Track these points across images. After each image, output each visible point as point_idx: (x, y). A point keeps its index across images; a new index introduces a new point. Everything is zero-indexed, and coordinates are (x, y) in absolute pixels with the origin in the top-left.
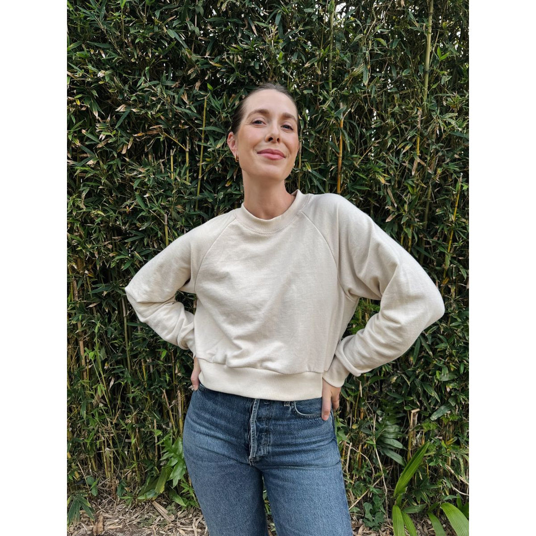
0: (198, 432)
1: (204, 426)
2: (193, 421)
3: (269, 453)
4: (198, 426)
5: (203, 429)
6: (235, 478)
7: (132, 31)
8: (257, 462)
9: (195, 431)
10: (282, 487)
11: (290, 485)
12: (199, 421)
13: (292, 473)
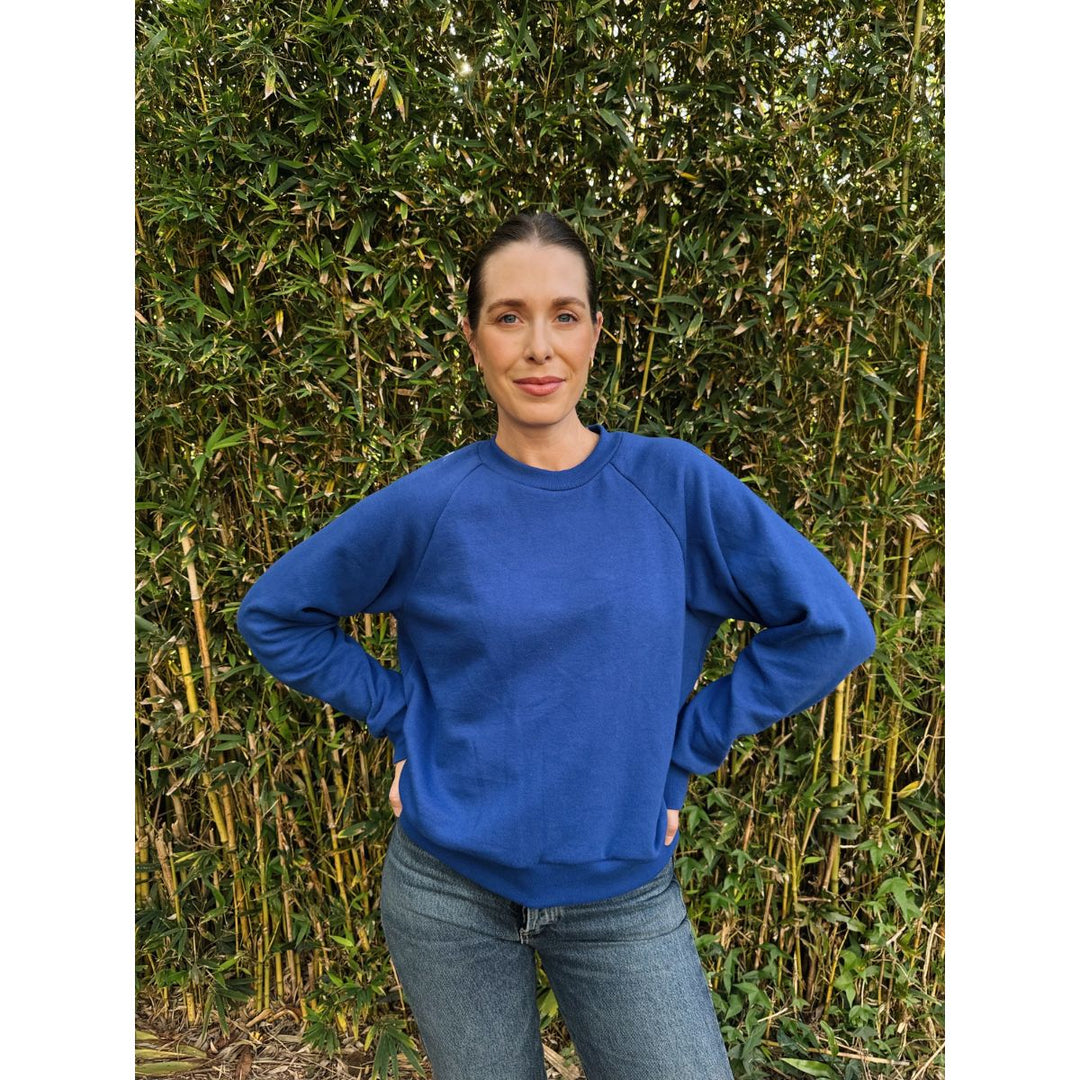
0: (418, 887)
1: (428, 875)
2: (406, 866)
3: (559, 917)
4: (417, 876)
5: (427, 881)
6: (492, 968)
7: (530, 115)
8: (535, 936)
9: (411, 885)
10: (590, 982)
11: (606, 976)
12: (418, 866)
13: (606, 954)
